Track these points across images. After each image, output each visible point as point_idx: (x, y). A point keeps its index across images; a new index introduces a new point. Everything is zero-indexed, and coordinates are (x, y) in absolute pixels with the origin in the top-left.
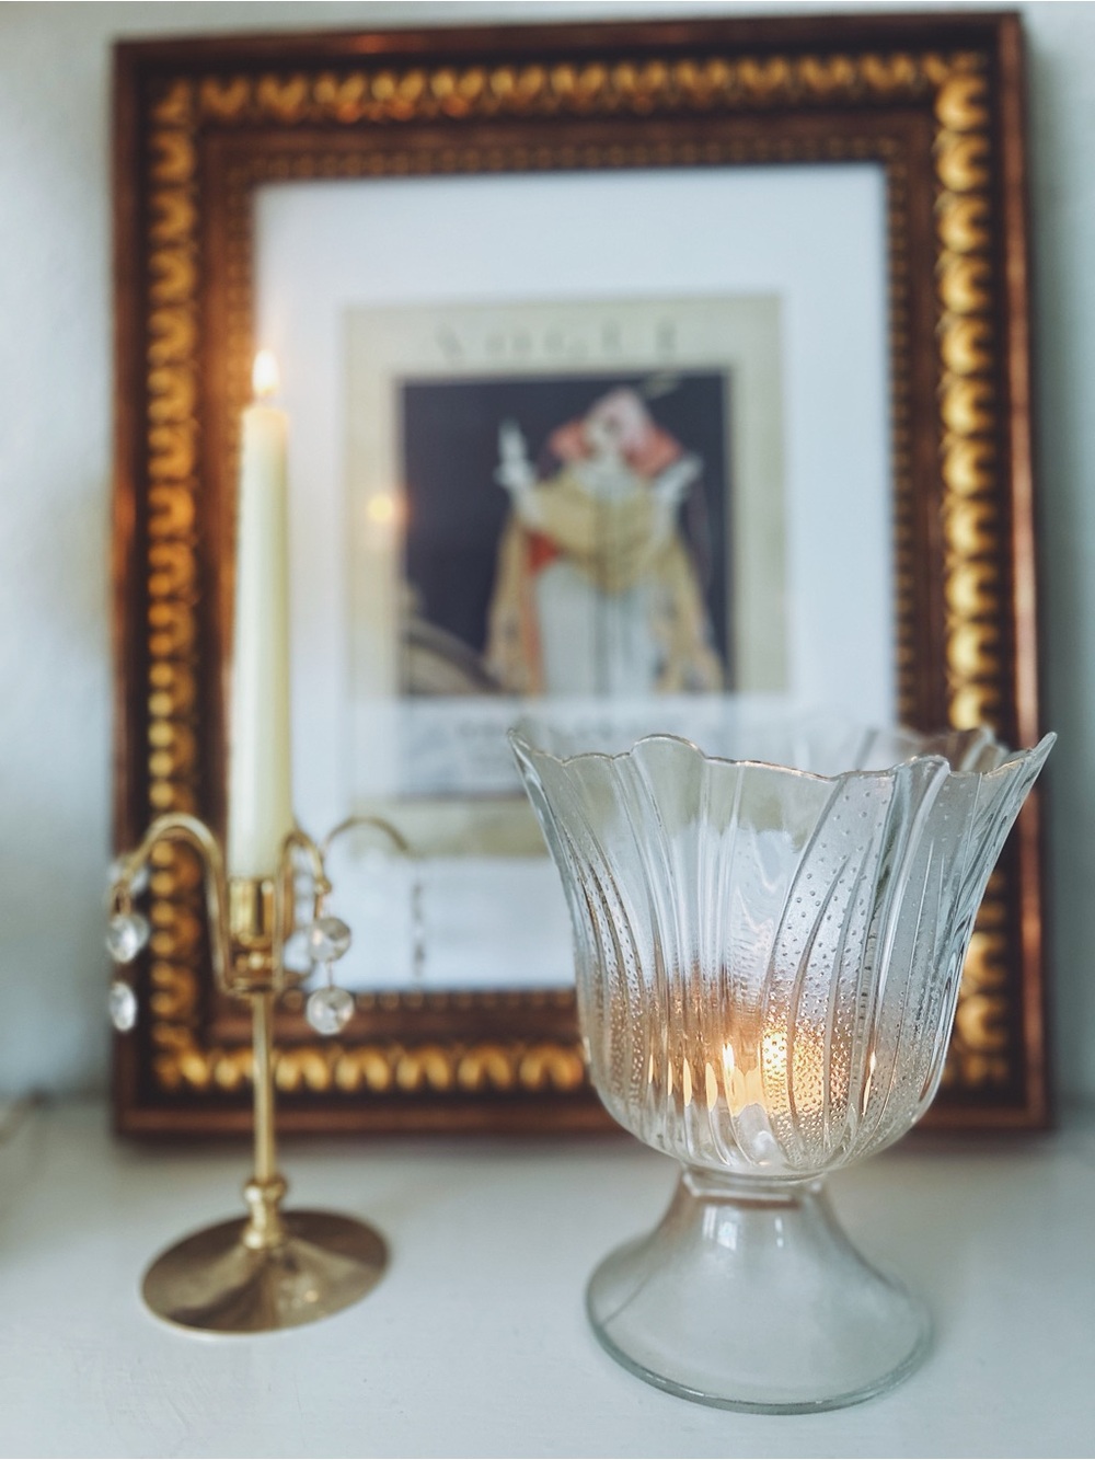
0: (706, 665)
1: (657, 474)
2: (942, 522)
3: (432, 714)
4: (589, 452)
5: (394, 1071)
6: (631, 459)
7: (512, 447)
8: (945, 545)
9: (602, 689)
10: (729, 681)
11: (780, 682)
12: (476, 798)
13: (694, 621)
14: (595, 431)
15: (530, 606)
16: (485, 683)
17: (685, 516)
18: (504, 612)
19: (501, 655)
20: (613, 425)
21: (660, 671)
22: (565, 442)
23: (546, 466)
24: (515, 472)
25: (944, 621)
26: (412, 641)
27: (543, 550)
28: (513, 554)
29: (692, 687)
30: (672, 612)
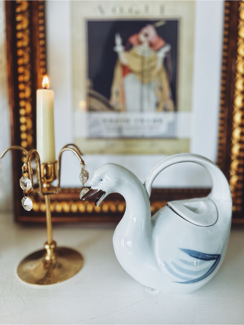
0: (170, 104)
1: (158, 50)
2: (236, 65)
3: (96, 116)
4: (140, 43)
5: (86, 207)
6: (151, 45)
7: (118, 40)
8: (236, 71)
9: (142, 110)
10: (176, 108)
11: (189, 109)
12: (107, 139)
13: (167, 92)
14: (142, 37)
15: (122, 86)
16: (110, 108)
17: (165, 61)
18: (115, 88)
19: (114, 100)
20: (146, 35)
21: (157, 105)
22: (133, 40)
23: (128, 47)
24: (119, 48)
25: (234, 93)
26: (90, 95)
27: (126, 70)
28: (118, 72)
29: (165, 110)
30: (161, 89)
